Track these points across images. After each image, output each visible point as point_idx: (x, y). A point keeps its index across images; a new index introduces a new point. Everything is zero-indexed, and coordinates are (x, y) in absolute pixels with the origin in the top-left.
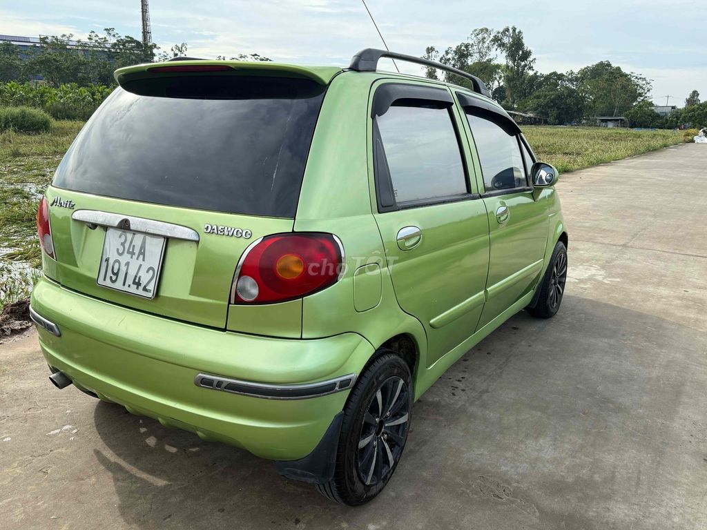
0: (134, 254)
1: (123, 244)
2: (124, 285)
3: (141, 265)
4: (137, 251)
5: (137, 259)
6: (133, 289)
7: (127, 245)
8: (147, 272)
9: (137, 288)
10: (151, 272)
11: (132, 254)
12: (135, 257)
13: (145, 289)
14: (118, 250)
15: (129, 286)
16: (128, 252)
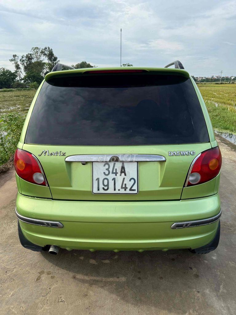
0: (118, 173)
1: (108, 169)
2: (115, 190)
3: (124, 179)
4: (119, 171)
5: (121, 175)
6: (122, 191)
7: (111, 170)
8: (130, 180)
9: (125, 190)
10: (133, 181)
11: (116, 173)
12: (118, 175)
13: (131, 190)
14: (104, 173)
15: (119, 190)
16: (113, 173)
